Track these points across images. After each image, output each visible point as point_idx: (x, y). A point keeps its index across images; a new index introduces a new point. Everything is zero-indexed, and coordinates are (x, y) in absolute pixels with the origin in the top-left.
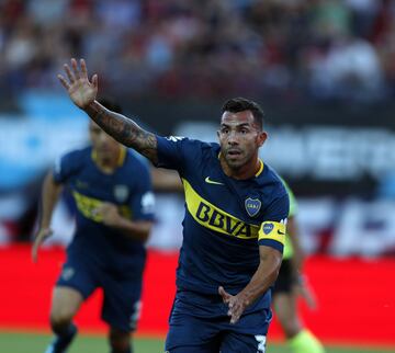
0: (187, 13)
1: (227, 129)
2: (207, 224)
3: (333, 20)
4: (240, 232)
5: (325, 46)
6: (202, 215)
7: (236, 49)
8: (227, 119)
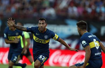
0: (19, 2)
1: (40, 24)
2: (37, 41)
3: (46, 4)
4: (43, 42)
5: (45, 9)
6: (36, 40)
7: (28, 9)
8: (40, 22)
